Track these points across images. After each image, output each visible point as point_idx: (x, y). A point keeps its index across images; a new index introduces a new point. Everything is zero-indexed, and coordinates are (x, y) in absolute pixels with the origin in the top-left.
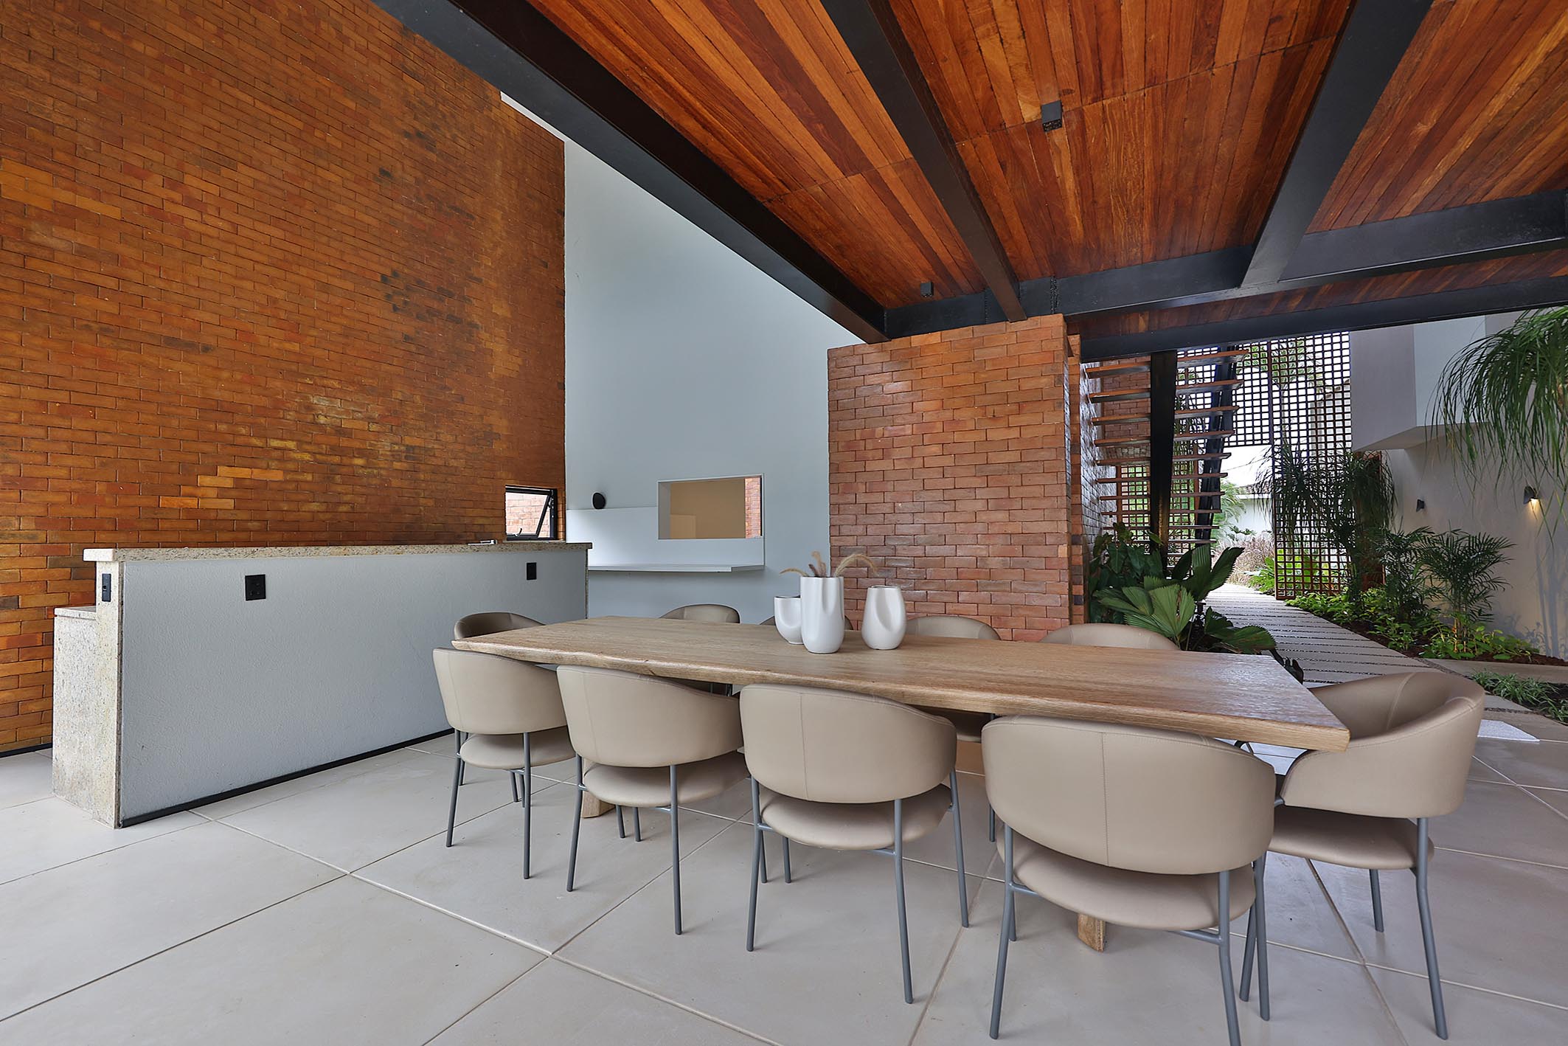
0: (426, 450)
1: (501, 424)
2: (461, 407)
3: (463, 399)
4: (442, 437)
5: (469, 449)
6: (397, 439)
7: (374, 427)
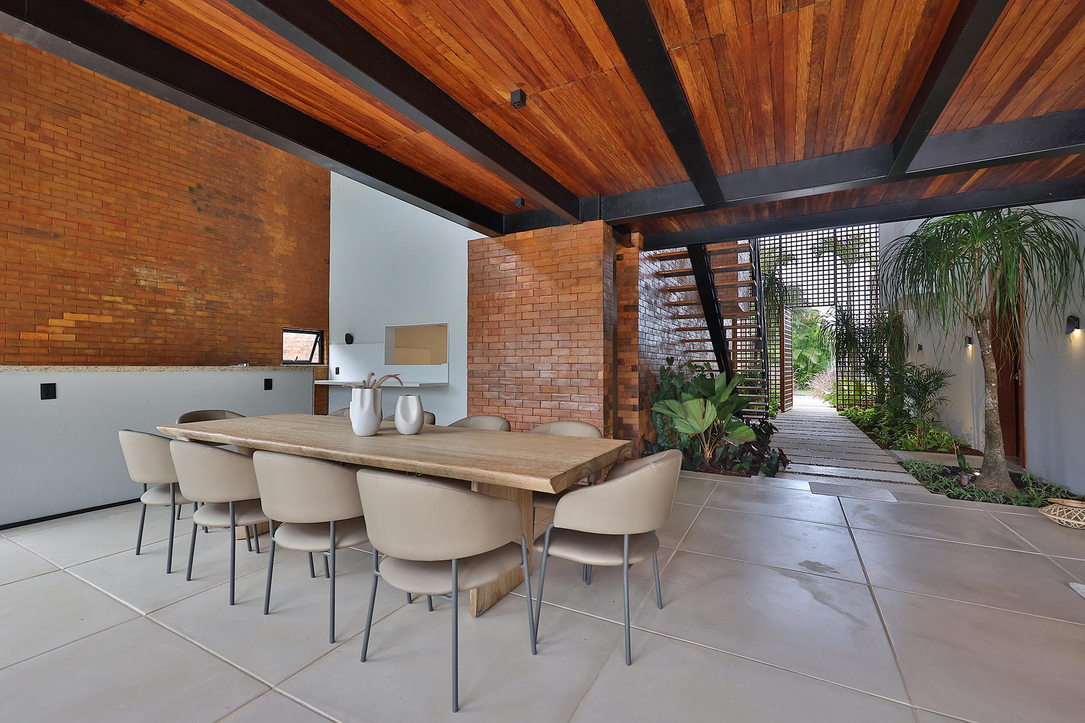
0: (221, 303)
1: (279, 287)
2: (249, 275)
3: (250, 269)
4: (234, 295)
5: (255, 303)
6: (200, 296)
7: (182, 288)
